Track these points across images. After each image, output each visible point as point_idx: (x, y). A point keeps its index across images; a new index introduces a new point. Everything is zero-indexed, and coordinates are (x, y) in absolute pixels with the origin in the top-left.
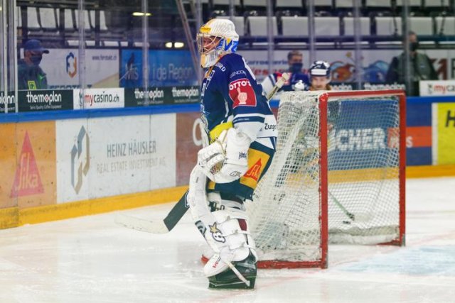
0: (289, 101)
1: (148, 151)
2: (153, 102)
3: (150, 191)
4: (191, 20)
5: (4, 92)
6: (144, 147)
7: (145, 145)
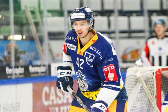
0: (133, 74)
1: (15, 109)
2: (17, 76)
6: (12, 107)
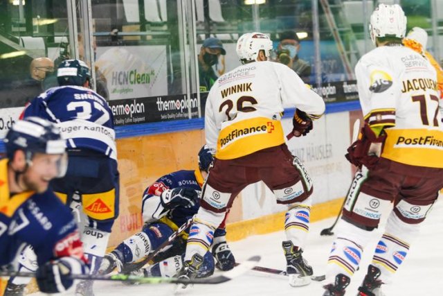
1: (325, 155)
2: (326, 100)
3: (329, 201)
4: (332, 6)
5: (186, 95)
6: (321, 152)
7: (321, 149)
